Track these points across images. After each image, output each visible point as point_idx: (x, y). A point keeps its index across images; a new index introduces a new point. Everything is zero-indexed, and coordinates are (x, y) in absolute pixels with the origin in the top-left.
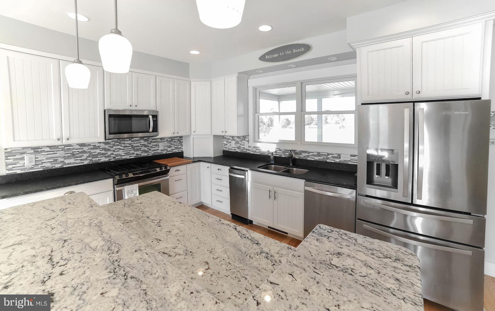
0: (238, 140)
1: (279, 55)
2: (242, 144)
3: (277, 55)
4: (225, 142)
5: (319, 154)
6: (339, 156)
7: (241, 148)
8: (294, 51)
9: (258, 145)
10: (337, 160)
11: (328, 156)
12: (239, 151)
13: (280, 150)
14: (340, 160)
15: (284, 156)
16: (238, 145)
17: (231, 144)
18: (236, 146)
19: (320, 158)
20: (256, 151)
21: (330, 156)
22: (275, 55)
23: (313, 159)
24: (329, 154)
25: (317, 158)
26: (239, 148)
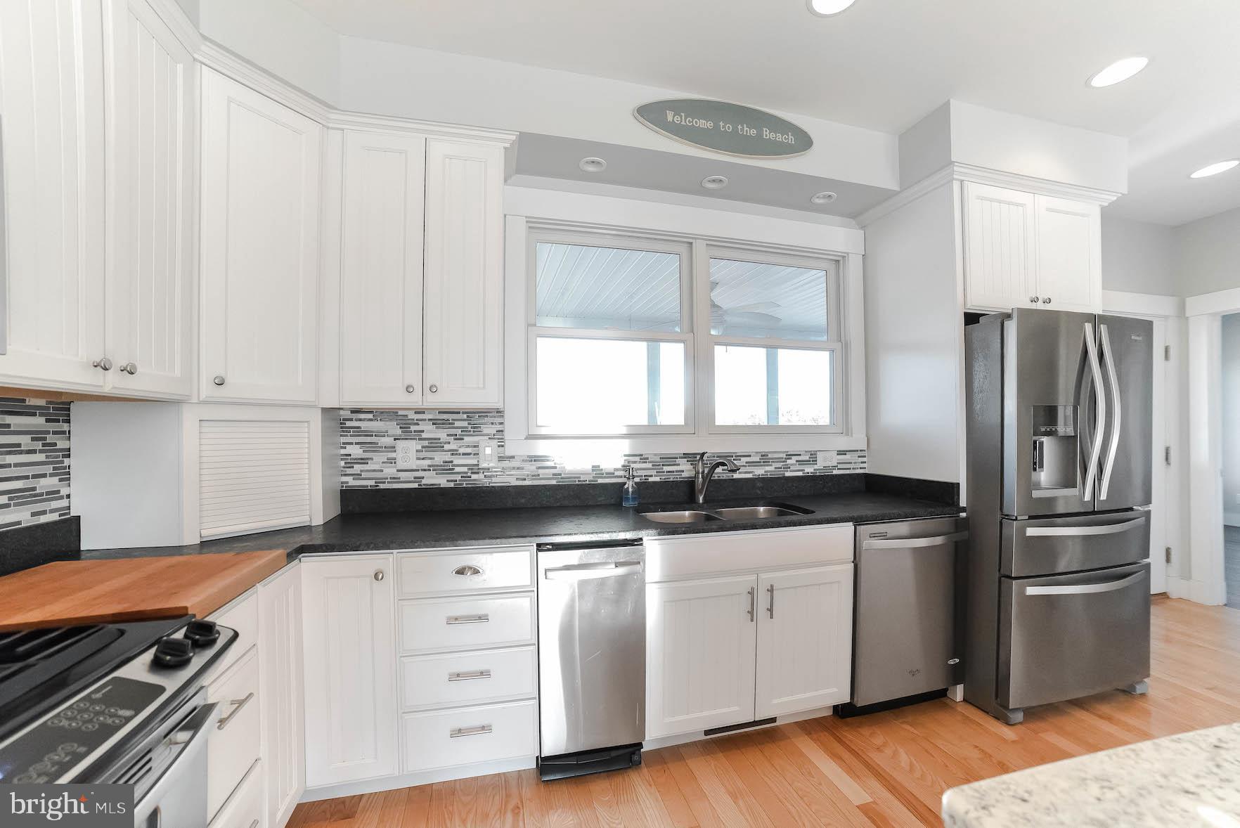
0: (442, 434)
1: (716, 126)
2: (462, 451)
3: (710, 125)
4: (356, 451)
5: (765, 459)
6: (813, 459)
7: (457, 469)
8: (767, 134)
9: (541, 448)
10: (809, 470)
11: (789, 461)
12: (442, 481)
13: (644, 459)
14: (816, 467)
15: (657, 479)
16: (439, 458)
17: (393, 455)
18: (428, 462)
19: (768, 468)
20: (540, 471)
21: (793, 461)
22: (703, 124)
23: (750, 476)
24: (789, 456)
25: (759, 471)
26: (447, 468)
